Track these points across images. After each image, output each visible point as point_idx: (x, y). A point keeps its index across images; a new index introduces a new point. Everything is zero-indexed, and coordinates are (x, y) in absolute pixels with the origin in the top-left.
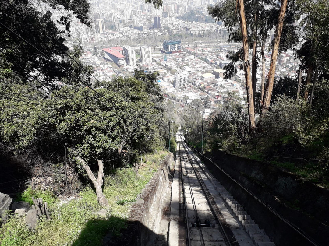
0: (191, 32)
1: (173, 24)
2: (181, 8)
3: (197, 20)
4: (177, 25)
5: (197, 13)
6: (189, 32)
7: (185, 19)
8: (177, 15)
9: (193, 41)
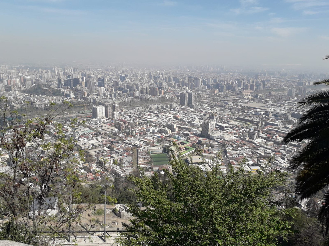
0: (36, 105)
1: (17, 98)
2: (27, 82)
3: (43, 94)
4: (22, 98)
5: (43, 87)
6: (34, 106)
7: (32, 92)
8: (23, 88)
9: (38, 114)
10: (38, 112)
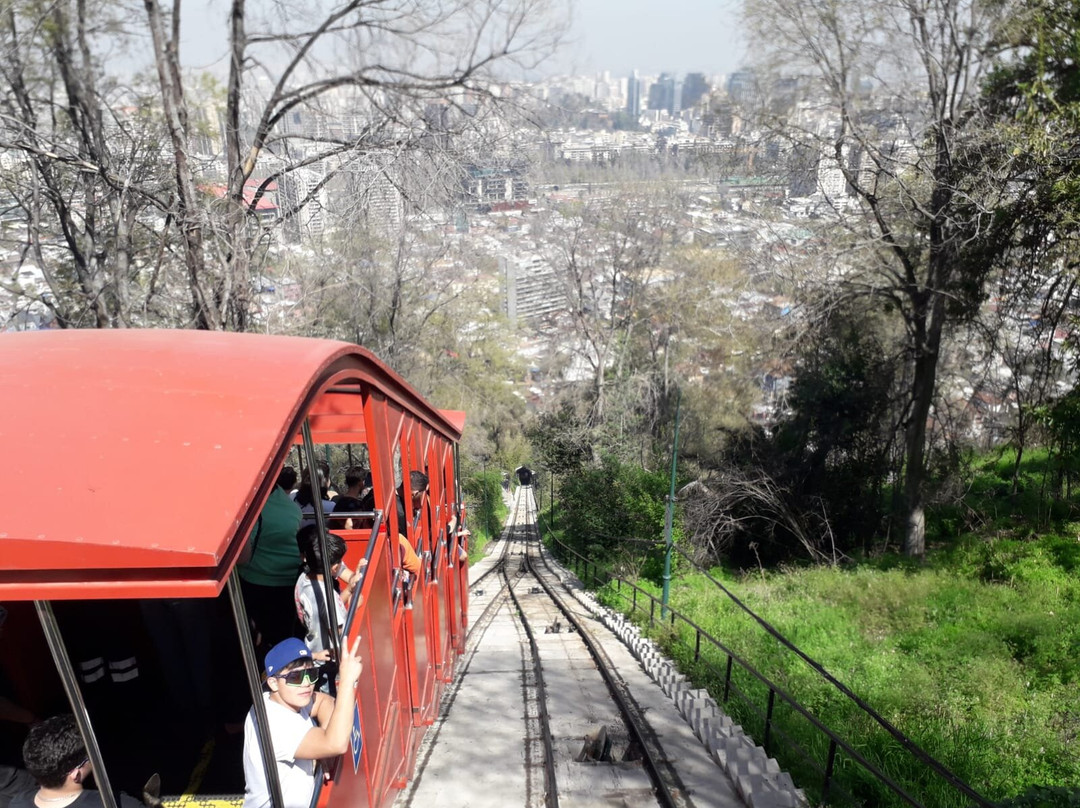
0: (562, 153)
2: (524, 98)
3: (582, 125)
5: (582, 103)
6: (557, 155)
7: (542, 124)
9: (574, 181)
10: (576, 170)
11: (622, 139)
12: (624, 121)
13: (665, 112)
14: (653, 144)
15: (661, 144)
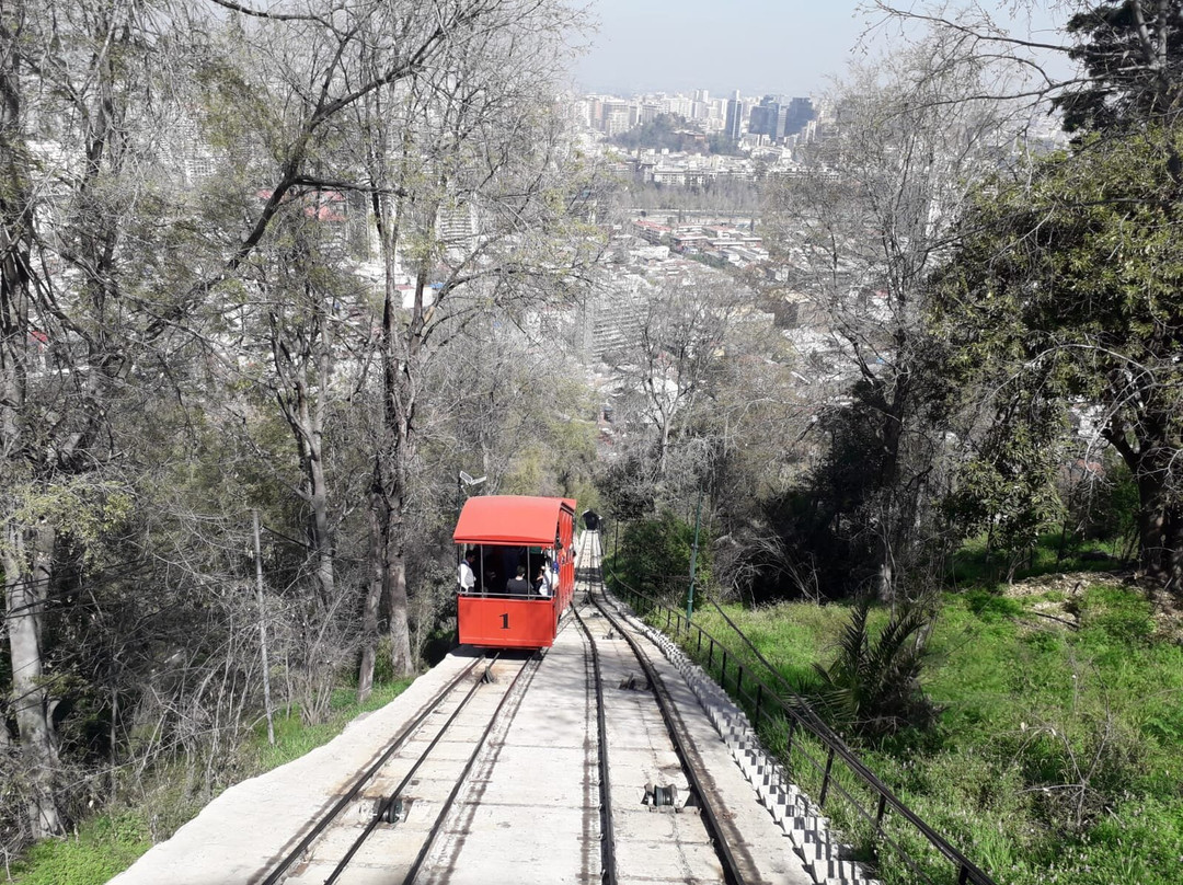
0: (653, 176)
2: (615, 114)
3: (677, 145)
5: (677, 124)
6: (647, 178)
7: (633, 142)
8: (600, 135)
9: (663, 207)
10: (666, 195)
11: (719, 164)
12: (722, 144)
13: (766, 137)
14: (751, 170)
15: (760, 172)
